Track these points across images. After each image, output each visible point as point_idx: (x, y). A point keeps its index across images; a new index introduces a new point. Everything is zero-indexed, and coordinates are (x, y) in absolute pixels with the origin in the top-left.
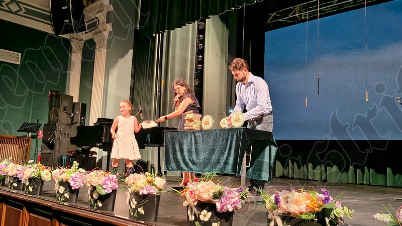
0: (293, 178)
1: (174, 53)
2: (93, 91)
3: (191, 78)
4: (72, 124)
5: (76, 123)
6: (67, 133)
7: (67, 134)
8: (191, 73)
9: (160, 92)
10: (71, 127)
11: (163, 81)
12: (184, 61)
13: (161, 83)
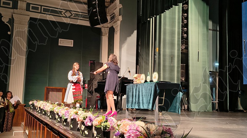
1: (165, 29)
4: (103, 79)
8: (178, 41)
13: (156, 50)
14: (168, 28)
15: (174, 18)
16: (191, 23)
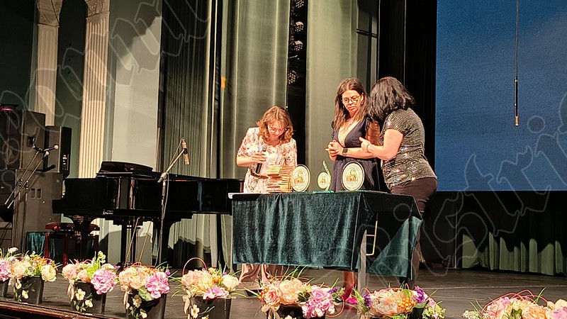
0: (497, 271)
2: (84, 102)
3: (280, 70)
4: (45, 169)
5: (53, 167)
6: (36, 187)
7: (36, 191)
8: (281, 60)
9: (218, 100)
10: (43, 176)
11: (223, 79)
12: (266, 34)
13: (220, 81)
14: (252, 16)
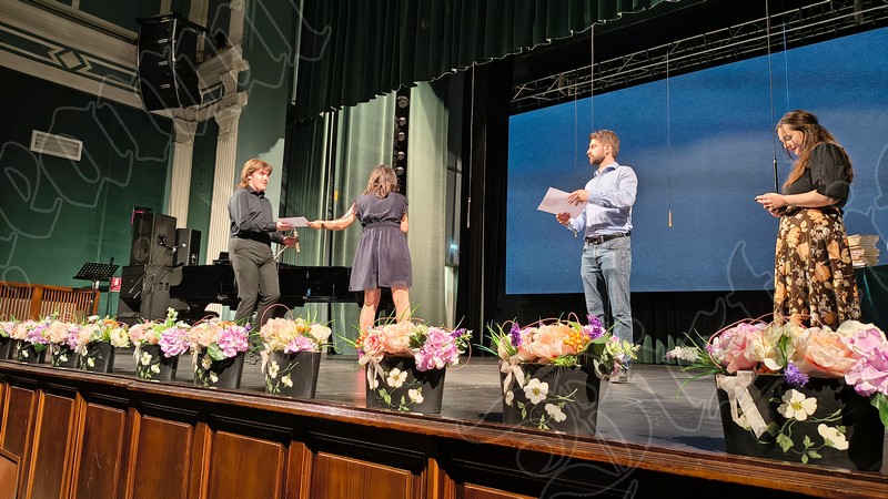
2: (213, 208)
4: (175, 266)
5: (182, 264)
6: (165, 281)
7: (164, 284)
9: (331, 212)
10: (171, 271)
11: (336, 193)
12: (373, 160)
13: (333, 196)
14: (362, 144)
15: (379, 124)
16: (414, 141)
